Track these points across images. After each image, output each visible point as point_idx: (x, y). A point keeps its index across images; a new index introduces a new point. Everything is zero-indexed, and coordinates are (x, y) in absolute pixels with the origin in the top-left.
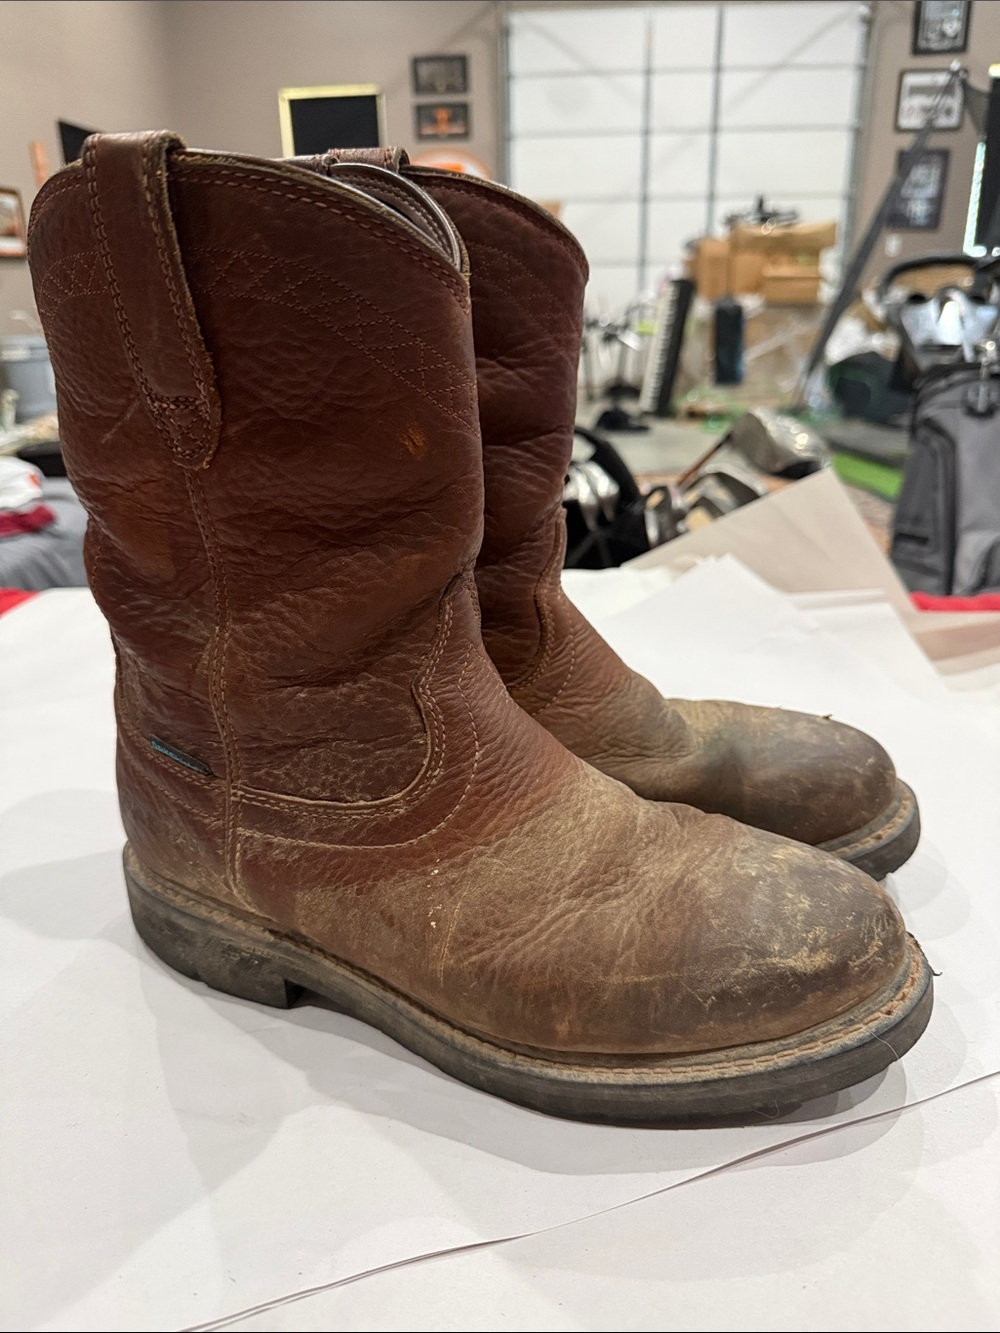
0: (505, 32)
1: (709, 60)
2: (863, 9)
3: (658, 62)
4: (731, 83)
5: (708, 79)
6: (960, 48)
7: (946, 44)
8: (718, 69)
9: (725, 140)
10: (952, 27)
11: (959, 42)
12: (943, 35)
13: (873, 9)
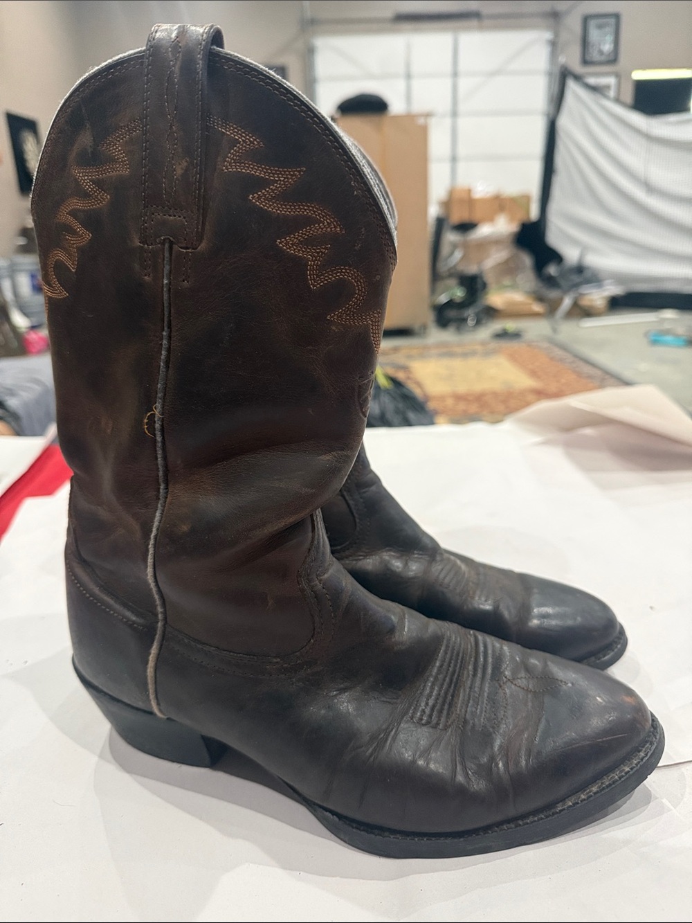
0: (310, 51)
1: (448, 68)
2: (548, 35)
3: (415, 69)
4: (464, 84)
5: (448, 82)
6: (613, 59)
7: (603, 58)
8: (455, 74)
9: (462, 122)
10: (607, 47)
11: (612, 58)
12: (601, 52)
13: (557, 35)
